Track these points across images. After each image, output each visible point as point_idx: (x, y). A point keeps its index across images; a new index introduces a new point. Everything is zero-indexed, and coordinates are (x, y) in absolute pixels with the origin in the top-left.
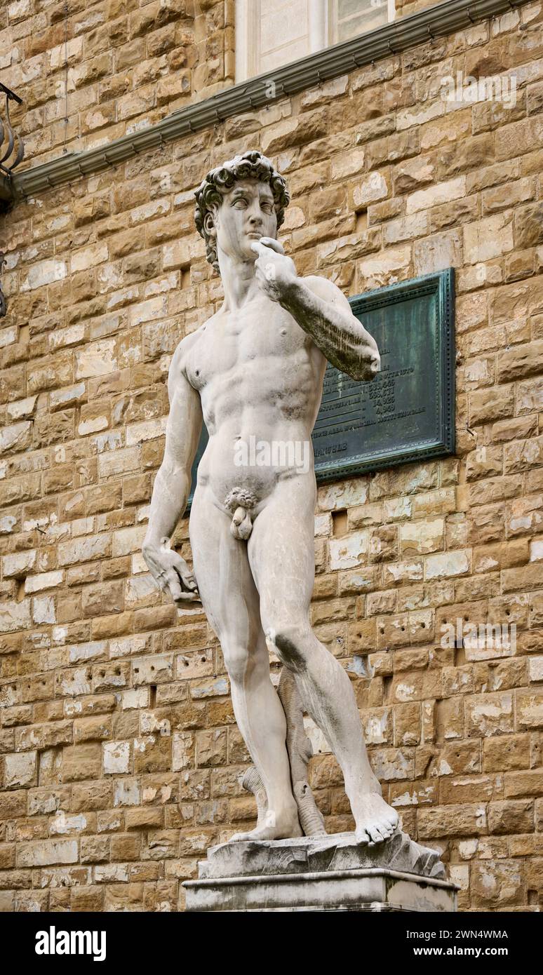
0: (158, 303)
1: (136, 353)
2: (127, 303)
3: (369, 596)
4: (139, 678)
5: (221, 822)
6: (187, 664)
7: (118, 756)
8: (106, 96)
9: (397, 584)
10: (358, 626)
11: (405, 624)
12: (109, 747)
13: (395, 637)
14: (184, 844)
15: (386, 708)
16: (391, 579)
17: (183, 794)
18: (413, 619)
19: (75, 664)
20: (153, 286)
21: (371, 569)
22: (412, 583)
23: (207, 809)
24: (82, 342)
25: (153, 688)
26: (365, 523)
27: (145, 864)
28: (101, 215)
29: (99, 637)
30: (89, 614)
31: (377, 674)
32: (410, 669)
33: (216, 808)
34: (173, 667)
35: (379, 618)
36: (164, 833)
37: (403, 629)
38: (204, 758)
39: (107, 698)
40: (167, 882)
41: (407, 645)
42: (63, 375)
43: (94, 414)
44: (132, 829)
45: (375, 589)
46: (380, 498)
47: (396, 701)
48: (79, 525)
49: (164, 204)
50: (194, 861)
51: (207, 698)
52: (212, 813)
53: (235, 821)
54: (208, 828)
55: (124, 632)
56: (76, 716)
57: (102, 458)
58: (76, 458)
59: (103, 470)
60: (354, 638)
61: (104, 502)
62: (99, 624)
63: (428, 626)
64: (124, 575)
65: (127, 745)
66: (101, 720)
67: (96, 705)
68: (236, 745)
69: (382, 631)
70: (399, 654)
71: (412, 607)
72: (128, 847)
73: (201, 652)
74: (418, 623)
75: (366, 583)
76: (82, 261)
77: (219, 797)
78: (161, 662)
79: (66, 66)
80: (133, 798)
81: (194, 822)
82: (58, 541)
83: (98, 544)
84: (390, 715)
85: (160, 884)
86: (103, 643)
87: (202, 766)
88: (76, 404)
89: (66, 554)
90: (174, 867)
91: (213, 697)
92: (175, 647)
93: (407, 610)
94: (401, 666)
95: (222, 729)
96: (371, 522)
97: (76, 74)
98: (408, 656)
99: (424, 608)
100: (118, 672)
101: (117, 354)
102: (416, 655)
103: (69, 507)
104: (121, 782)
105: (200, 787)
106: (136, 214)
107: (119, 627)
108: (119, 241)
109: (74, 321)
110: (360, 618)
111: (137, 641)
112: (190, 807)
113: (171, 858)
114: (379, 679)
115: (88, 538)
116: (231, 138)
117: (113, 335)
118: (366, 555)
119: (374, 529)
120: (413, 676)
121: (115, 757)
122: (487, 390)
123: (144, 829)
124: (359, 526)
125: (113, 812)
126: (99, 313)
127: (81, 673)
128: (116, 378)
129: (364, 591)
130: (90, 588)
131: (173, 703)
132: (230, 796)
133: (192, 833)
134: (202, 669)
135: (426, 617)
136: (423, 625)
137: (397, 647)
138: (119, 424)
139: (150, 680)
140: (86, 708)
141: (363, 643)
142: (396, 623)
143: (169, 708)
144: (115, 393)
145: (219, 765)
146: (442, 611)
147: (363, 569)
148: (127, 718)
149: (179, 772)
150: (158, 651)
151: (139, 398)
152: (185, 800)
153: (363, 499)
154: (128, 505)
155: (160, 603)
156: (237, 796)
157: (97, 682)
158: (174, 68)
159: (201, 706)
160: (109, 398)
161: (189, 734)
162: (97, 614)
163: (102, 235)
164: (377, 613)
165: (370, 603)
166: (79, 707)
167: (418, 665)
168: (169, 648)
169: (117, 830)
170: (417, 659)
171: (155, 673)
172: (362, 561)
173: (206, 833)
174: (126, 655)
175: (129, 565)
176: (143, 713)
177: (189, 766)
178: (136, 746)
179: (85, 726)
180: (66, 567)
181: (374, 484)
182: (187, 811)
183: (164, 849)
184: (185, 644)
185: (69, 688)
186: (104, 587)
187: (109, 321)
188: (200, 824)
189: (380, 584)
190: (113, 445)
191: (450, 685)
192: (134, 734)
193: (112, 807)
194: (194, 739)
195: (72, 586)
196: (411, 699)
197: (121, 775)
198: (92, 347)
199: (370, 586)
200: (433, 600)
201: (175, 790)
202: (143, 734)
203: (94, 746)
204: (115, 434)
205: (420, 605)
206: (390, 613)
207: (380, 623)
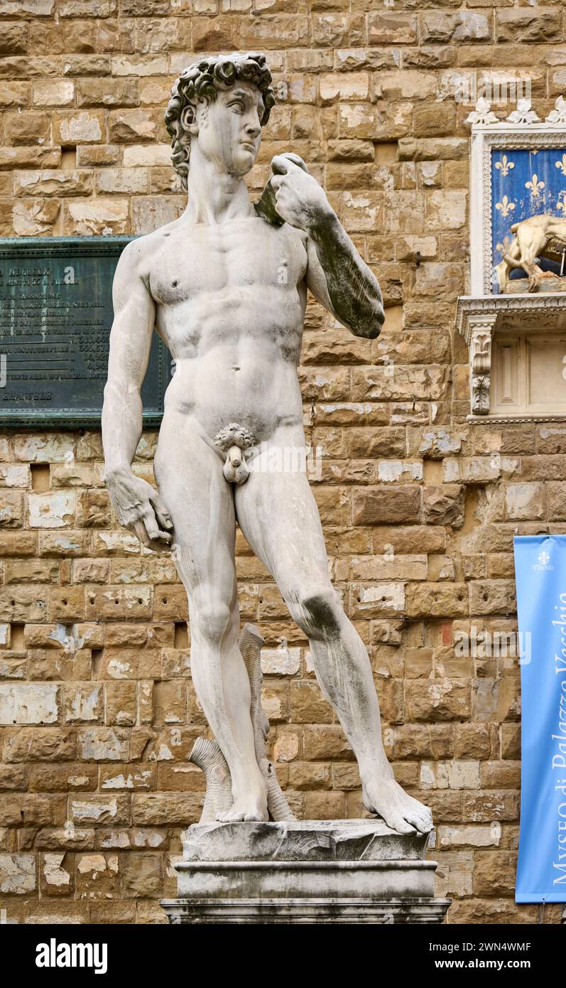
3: (77, 562)
9: (110, 553)
10: (63, 592)
11: (119, 597)
13: (108, 609)
15: (96, 682)
16: (103, 547)
18: (129, 593)
21: (80, 533)
22: (127, 555)
26: (73, 482)
31: (86, 646)
32: (125, 645)
35: (87, 586)
37: (117, 602)
41: (121, 619)
45: (85, 555)
46: (90, 459)
47: (107, 677)
60: (58, 603)
63: (146, 602)
69: (92, 601)
70: (112, 627)
71: (128, 580)
74: (135, 598)
75: (74, 546)
84: (101, 692)
93: (122, 582)
94: (115, 641)
96: (79, 483)
98: (123, 631)
99: (141, 583)
102: (133, 632)
110: (65, 583)
114: (88, 652)
118: (73, 517)
119: (82, 490)
120: (128, 653)
124: (65, 484)
129: (72, 556)
135: (145, 593)
136: (140, 601)
137: (110, 620)
141: (69, 610)
142: (109, 595)
146: (162, 589)
147: (69, 531)
153: (70, 456)
164: (86, 581)
165: (77, 569)
167: (135, 642)
170: (133, 635)
172: (67, 522)
181: (82, 441)
189: (89, 550)
191: (171, 666)
196: (126, 676)
199: (79, 551)
200: (152, 576)
205: (137, 579)
206: (101, 583)
207: (90, 592)
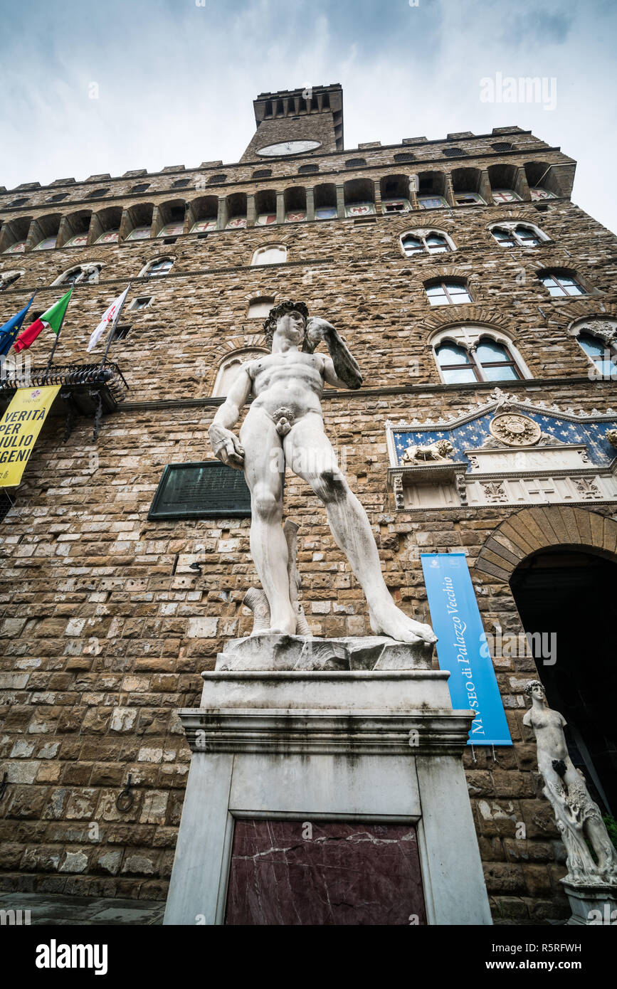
0: (164, 449)
1: (148, 462)
2: (150, 447)
3: (235, 566)
4: (104, 587)
5: (127, 671)
6: (132, 584)
7: (76, 626)
8: (161, 393)
10: (227, 578)
12: (73, 621)
13: (246, 585)
14: (100, 683)
15: (236, 618)
16: (246, 560)
17: (108, 652)
19: (70, 576)
20: (163, 444)
21: (238, 554)
23: (121, 662)
24: (125, 455)
25: (110, 593)
26: (238, 536)
27: (70, 693)
28: (148, 421)
29: (89, 565)
30: (88, 554)
31: (234, 601)
33: (127, 662)
34: (124, 585)
35: (238, 575)
36: (89, 675)
38: (129, 632)
39: (83, 595)
40: (80, 707)
42: (113, 464)
43: (121, 479)
44: (69, 670)
45: (239, 563)
46: (245, 527)
47: (242, 615)
48: (97, 517)
49: (175, 423)
50: (103, 695)
51: (139, 602)
52: (123, 665)
53: (137, 671)
54: (118, 674)
55: (104, 565)
56: (60, 602)
57: (119, 494)
58: (106, 492)
59: (118, 498)
60: (225, 582)
61: (114, 510)
62: (90, 559)
64: (113, 540)
65: (84, 621)
66: (74, 606)
67: (74, 598)
68: (149, 627)
69: (239, 581)
72: (62, 681)
73: (142, 579)
75: (235, 559)
76: (134, 432)
77: (130, 655)
78: (118, 581)
79: (150, 384)
80: (77, 652)
81: (110, 670)
82: (83, 522)
83: (105, 526)
84: (238, 622)
85: (75, 708)
86: (89, 569)
87: (125, 637)
88: (114, 474)
89: (85, 528)
90: (89, 698)
91: (143, 602)
92: (129, 575)
95: (143, 618)
96: (240, 536)
97: (151, 386)
100: (93, 583)
101: (139, 461)
103: (95, 510)
104: (72, 641)
105: (121, 649)
106: (162, 423)
107: (101, 562)
108: (152, 429)
109: (125, 448)
110: (229, 574)
111: (110, 570)
112: (111, 660)
113: (88, 691)
114: (234, 603)
115: (100, 523)
116: (206, 411)
117: (140, 455)
118: (236, 548)
119: (241, 538)
121: (75, 626)
122: (296, 497)
123: (77, 671)
124: (234, 536)
125: (60, 658)
126: (137, 447)
127: (72, 581)
128: (137, 469)
129: (233, 563)
130: (93, 543)
131: (119, 602)
132: (137, 656)
133: (107, 676)
134: (140, 587)
137: (246, 589)
138: (132, 484)
139: (110, 589)
140: (66, 599)
141: (229, 585)
142: (247, 579)
143: (116, 604)
144: (134, 474)
145: (136, 638)
147: (234, 553)
148: (91, 606)
149: (110, 639)
150: (119, 576)
151: (144, 477)
152: (109, 656)
153: (238, 526)
154: (125, 513)
155: (127, 554)
156: (141, 657)
157: (79, 586)
158: (189, 391)
159: (134, 605)
160: (131, 475)
161: (123, 619)
162: (92, 555)
163: (146, 426)
164: (238, 573)
165: (234, 568)
166: (63, 597)
168: (125, 575)
169: (60, 670)
171: (113, 586)
172: (234, 550)
173: (116, 677)
174: (100, 576)
175: (117, 536)
176: (101, 605)
177: (117, 637)
178: (89, 622)
179: (62, 608)
180: (84, 533)
181: (244, 522)
182: (108, 661)
183: (86, 685)
184: (135, 574)
185: (62, 587)
186: (100, 544)
187: (141, 451)
188: (114, 671)
189: (241, 561)
190: (126, 490)
192: (91, 616)
193: (60, 656)
194: (125, 622)
195: (83, 541)
196: (250, 614)
197: (74, 637)
198: (128, 458)
199: (236, 561)
201: (104, 649)
202: (96, 616)
203: (64, 620)
204: (130, 487)
206: (245, 574)
207: (239, 577)
